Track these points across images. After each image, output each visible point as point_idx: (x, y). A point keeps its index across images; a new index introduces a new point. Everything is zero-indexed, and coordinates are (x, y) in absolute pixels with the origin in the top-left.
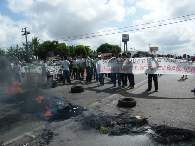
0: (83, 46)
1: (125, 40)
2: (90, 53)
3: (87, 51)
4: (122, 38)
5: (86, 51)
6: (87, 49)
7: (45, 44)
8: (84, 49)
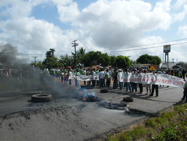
0: (123, 56)
1: (167, 51)
2: (129, 63)
3: (127, 61)
4: (164, 49)
5: (125, 61)
6: (127, 59)
7: (90, 54)
8: (124, 59)
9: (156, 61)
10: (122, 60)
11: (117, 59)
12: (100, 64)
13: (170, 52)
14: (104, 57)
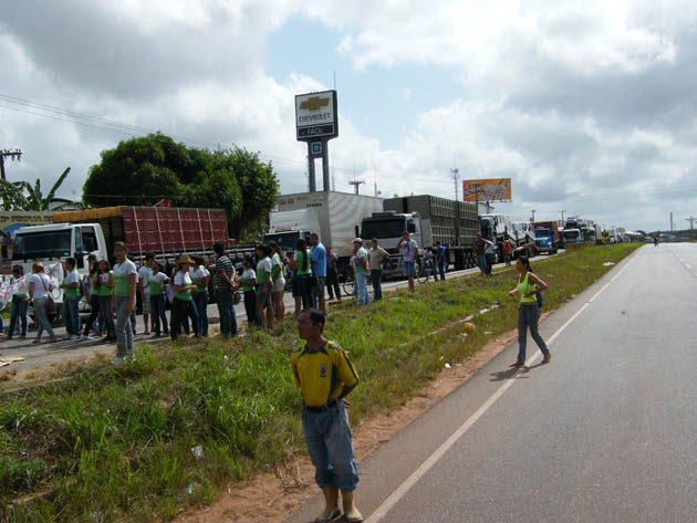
1: (316, 128)
9: (234, 190)
13: (336, 135)
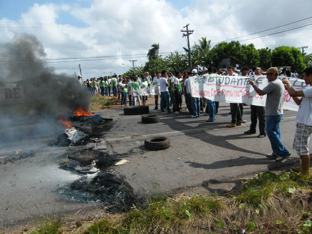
8: (289, 53)
10: (285, 55)
11: (274, 54)
12: (237, 66)
14: (246, 52)
